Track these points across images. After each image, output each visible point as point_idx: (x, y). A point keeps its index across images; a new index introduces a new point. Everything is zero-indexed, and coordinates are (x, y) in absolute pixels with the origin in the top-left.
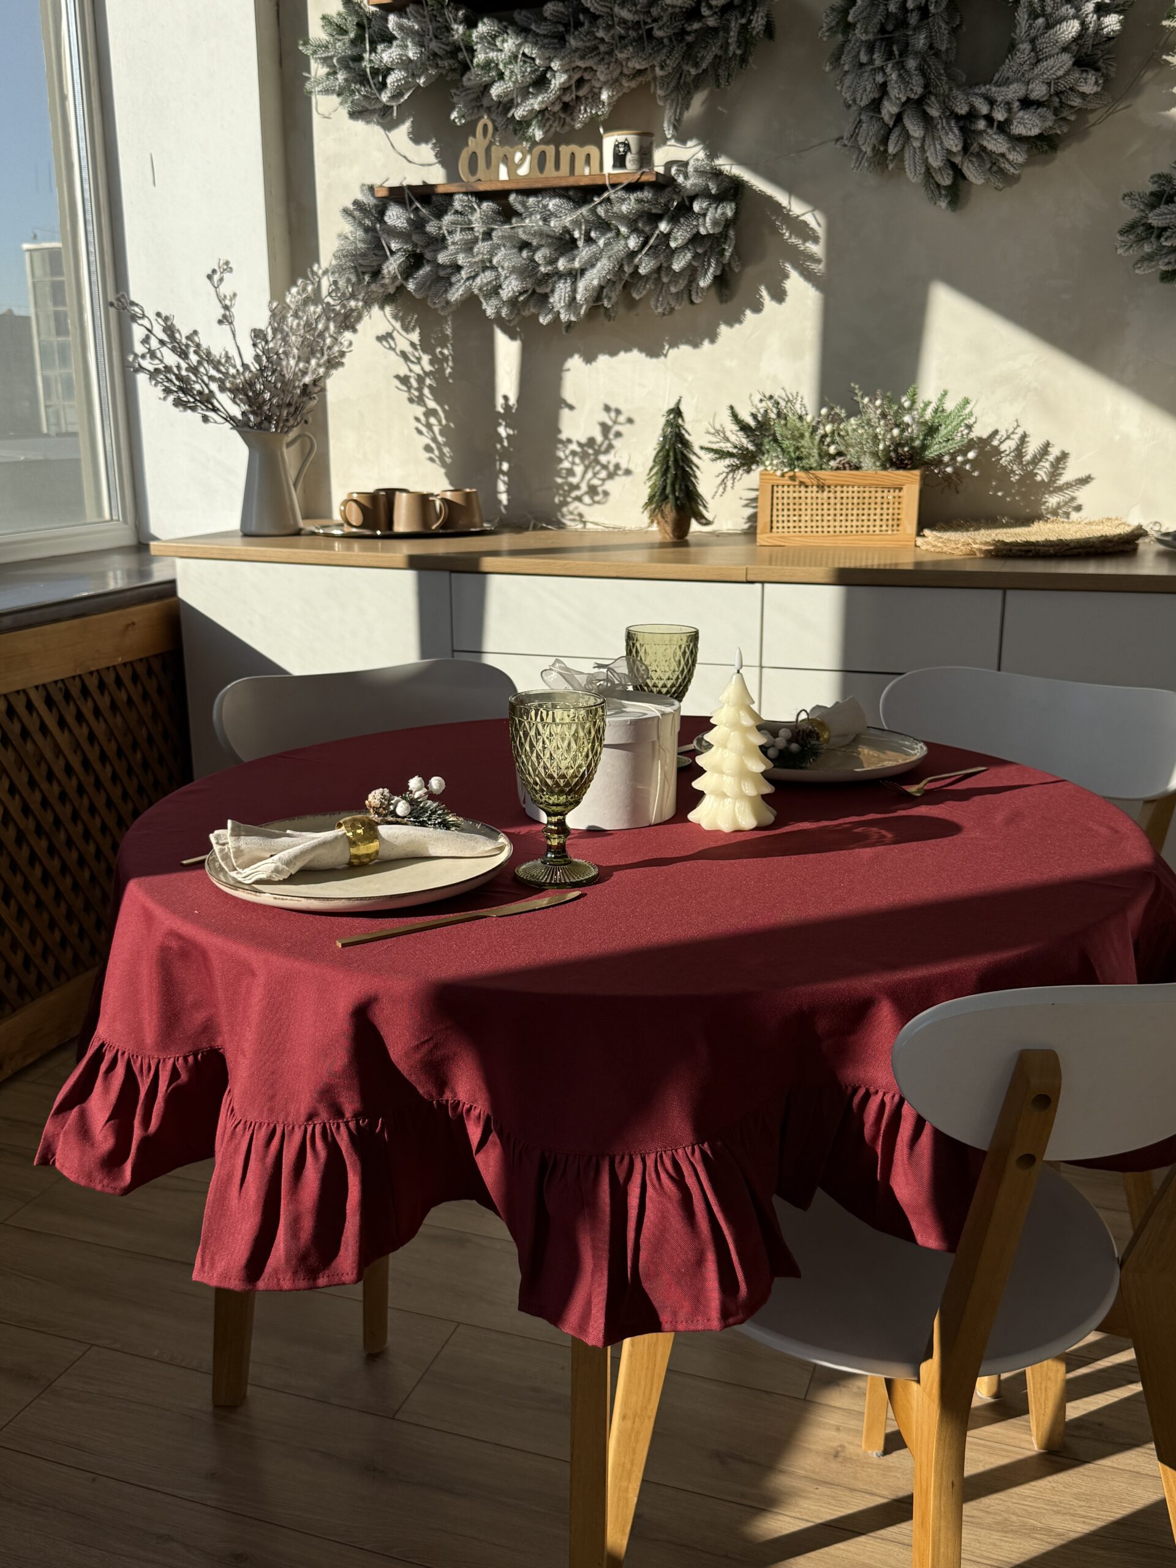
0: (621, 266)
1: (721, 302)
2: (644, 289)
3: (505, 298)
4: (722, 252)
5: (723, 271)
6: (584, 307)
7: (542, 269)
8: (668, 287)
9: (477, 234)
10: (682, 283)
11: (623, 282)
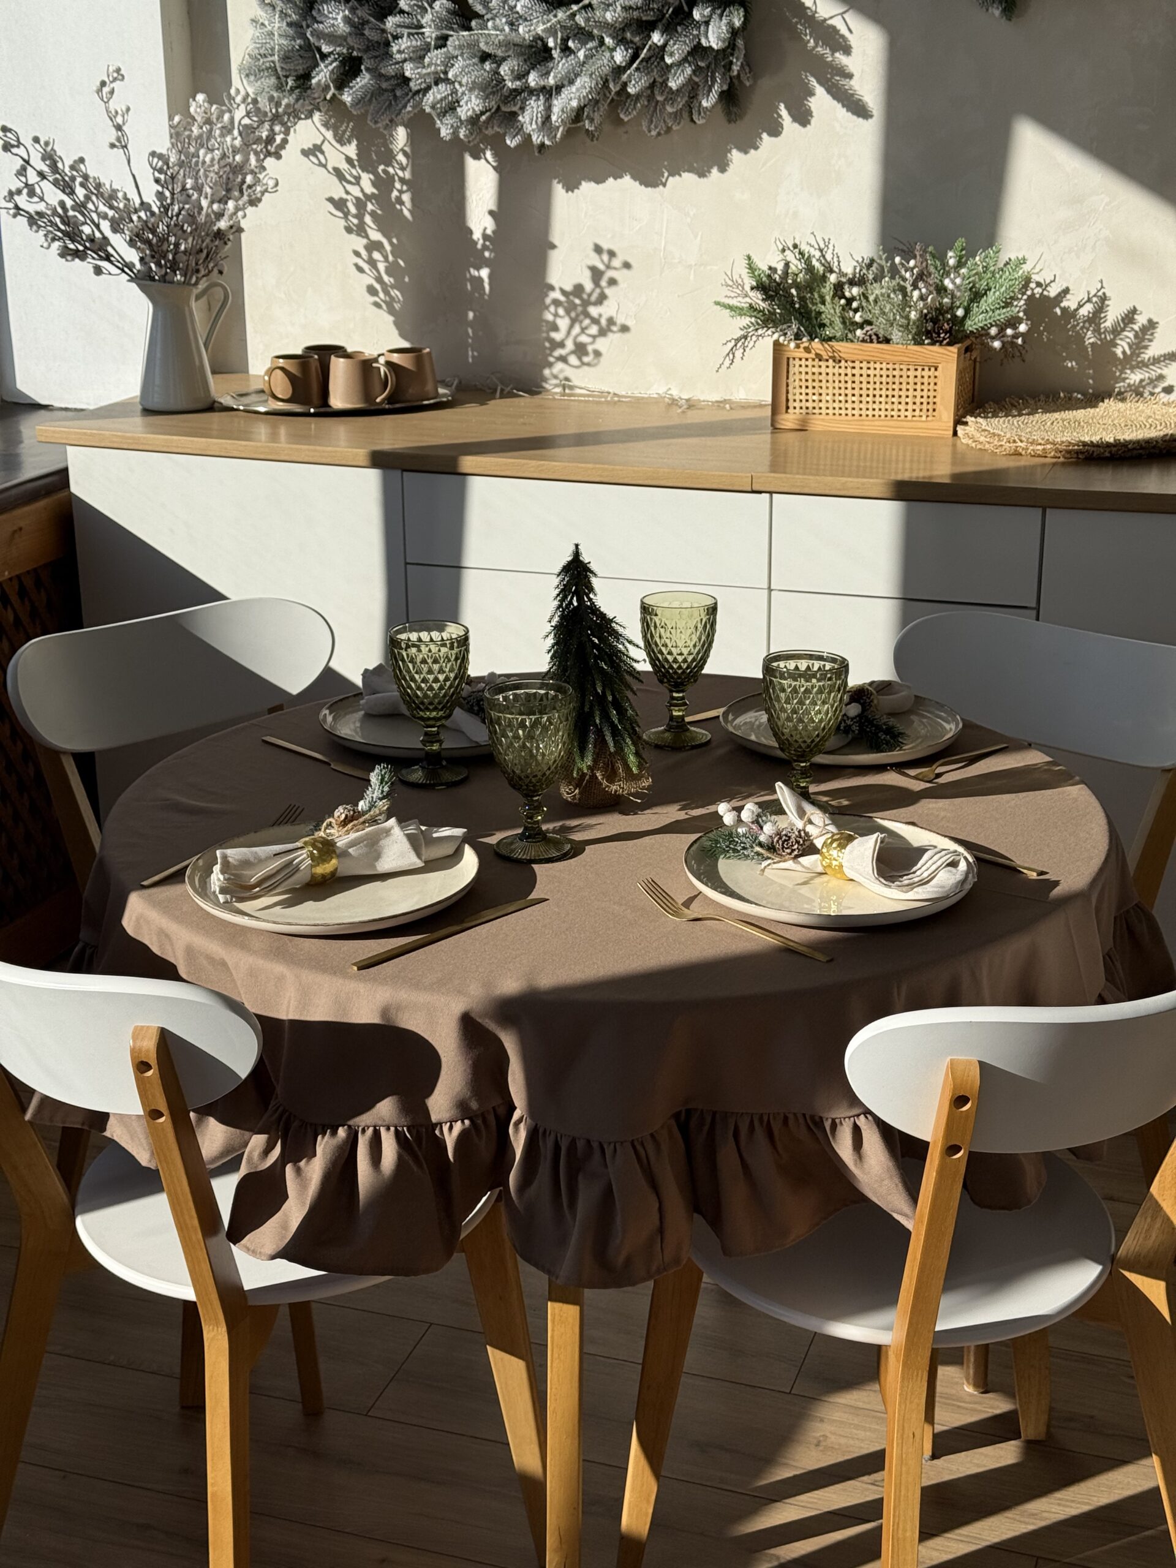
0: (606, 82)
1: (729, 121)
2: (635, 108)
3: (463, 118)
4: (729, 66)
5: (731, 85)
6: (561, 129)
7: (509, 84)
8: (663, 105)
9: (429, 40)
10: (681, 102)
11: (609, 101)
